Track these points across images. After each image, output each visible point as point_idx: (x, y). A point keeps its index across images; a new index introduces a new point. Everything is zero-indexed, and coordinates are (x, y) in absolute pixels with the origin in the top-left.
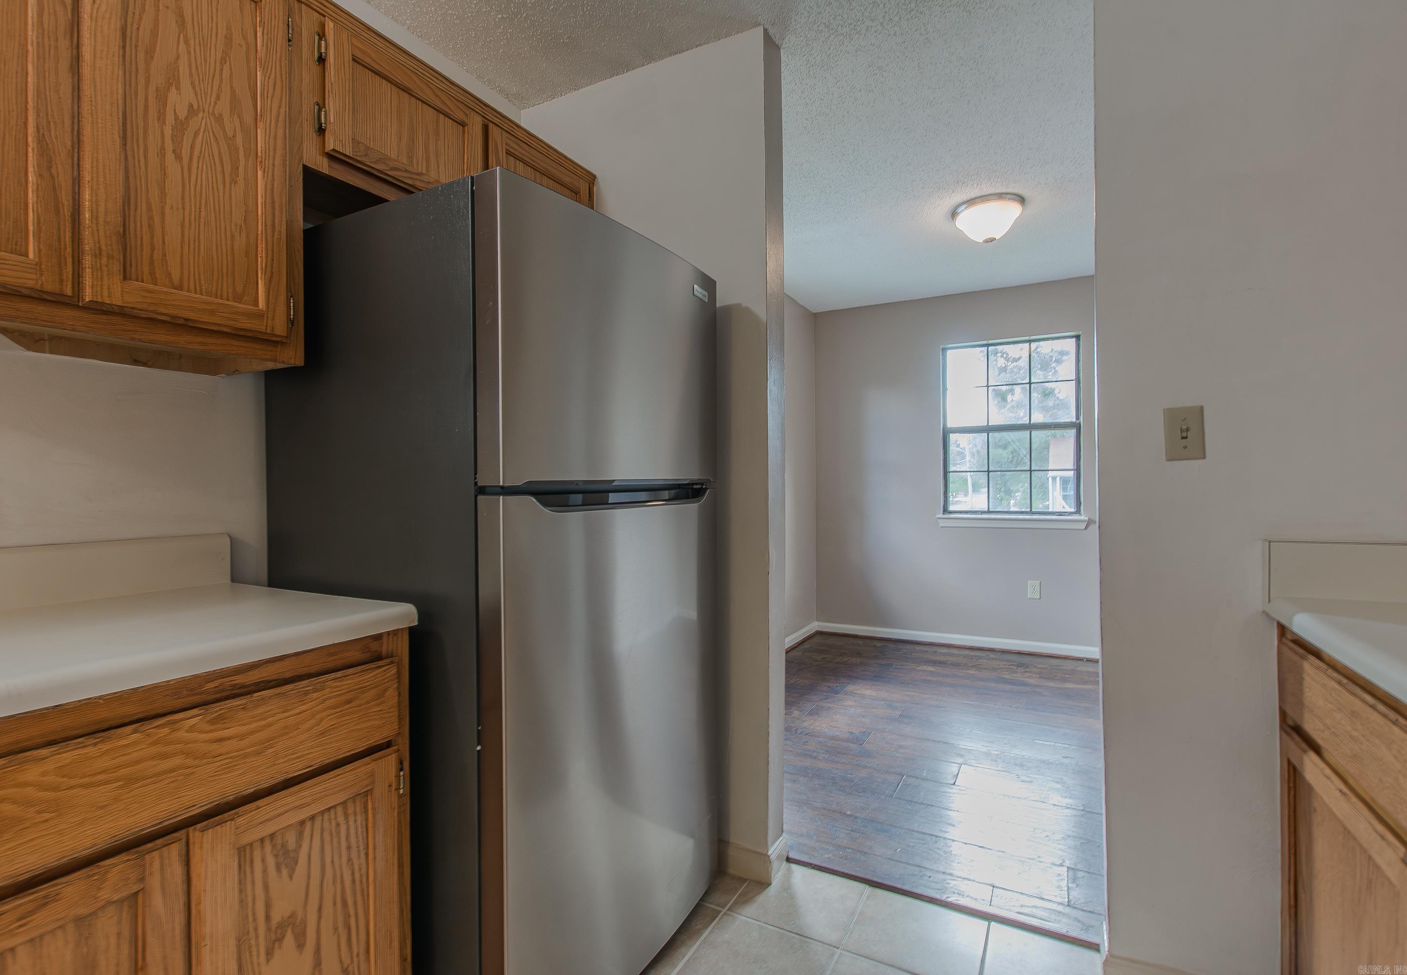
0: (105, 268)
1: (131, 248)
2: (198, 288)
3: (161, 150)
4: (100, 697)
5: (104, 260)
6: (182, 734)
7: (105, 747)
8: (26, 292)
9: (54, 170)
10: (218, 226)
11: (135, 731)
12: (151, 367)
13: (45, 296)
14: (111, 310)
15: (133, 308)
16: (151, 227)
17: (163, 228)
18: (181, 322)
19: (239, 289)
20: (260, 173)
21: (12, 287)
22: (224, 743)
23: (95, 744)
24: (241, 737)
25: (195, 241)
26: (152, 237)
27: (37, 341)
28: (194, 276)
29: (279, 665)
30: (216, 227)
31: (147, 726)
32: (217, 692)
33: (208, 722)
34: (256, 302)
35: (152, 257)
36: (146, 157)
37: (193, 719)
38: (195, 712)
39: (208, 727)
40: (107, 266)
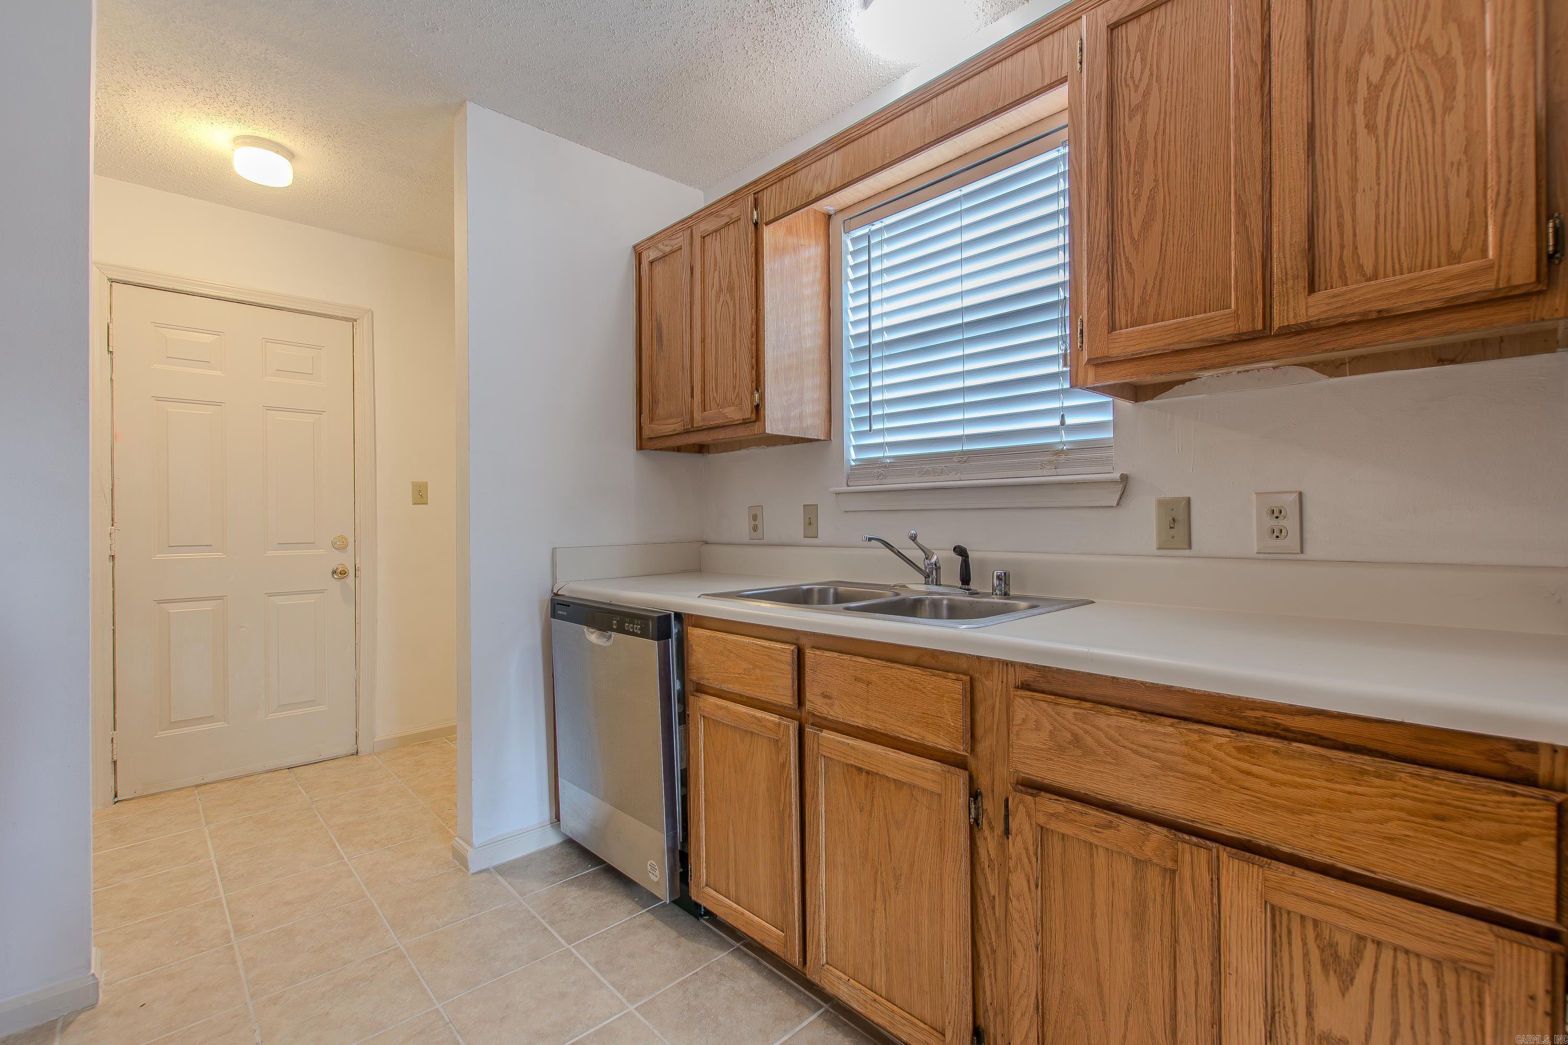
0: (1291, 291)
1: (1320, 257)
2: (1397, 267)
3: (1351, 134)
4: (1142, 683)
5: (1290, 283)
6: (1209, 747)
7: (1149, 727)
8: (1229, 339)
9: (1247, 223)
10: (1425, 181)
11: (1172, 725)
12: (1461, 362)
13: (1244, 337)
14: (1299, 329)
15: (1318, 320)
16: (1340, 225)
17: (1354, 220)
18: (1374, 316)
19: (1457, 244)
20: (1489, 73)
21: (1220, 339)
22: (1250, 778)
23: (1142, 721)
24: (1273, 783)
25: (1393, 213)
26: (1342, 235)
27: (1337, 367)
28: (1392, 254)
29: (1337, 723)
30: (1422, 182)
31: (1184, 725)
32: (1257, 724)
33: (1235, 748)
34: (1484, 251)
35: (1341, 257)
36: (1335, 154)
37: (1221, 737)
38: (1227, 732)
39: (1234, 753)
40: (1292, 288)
